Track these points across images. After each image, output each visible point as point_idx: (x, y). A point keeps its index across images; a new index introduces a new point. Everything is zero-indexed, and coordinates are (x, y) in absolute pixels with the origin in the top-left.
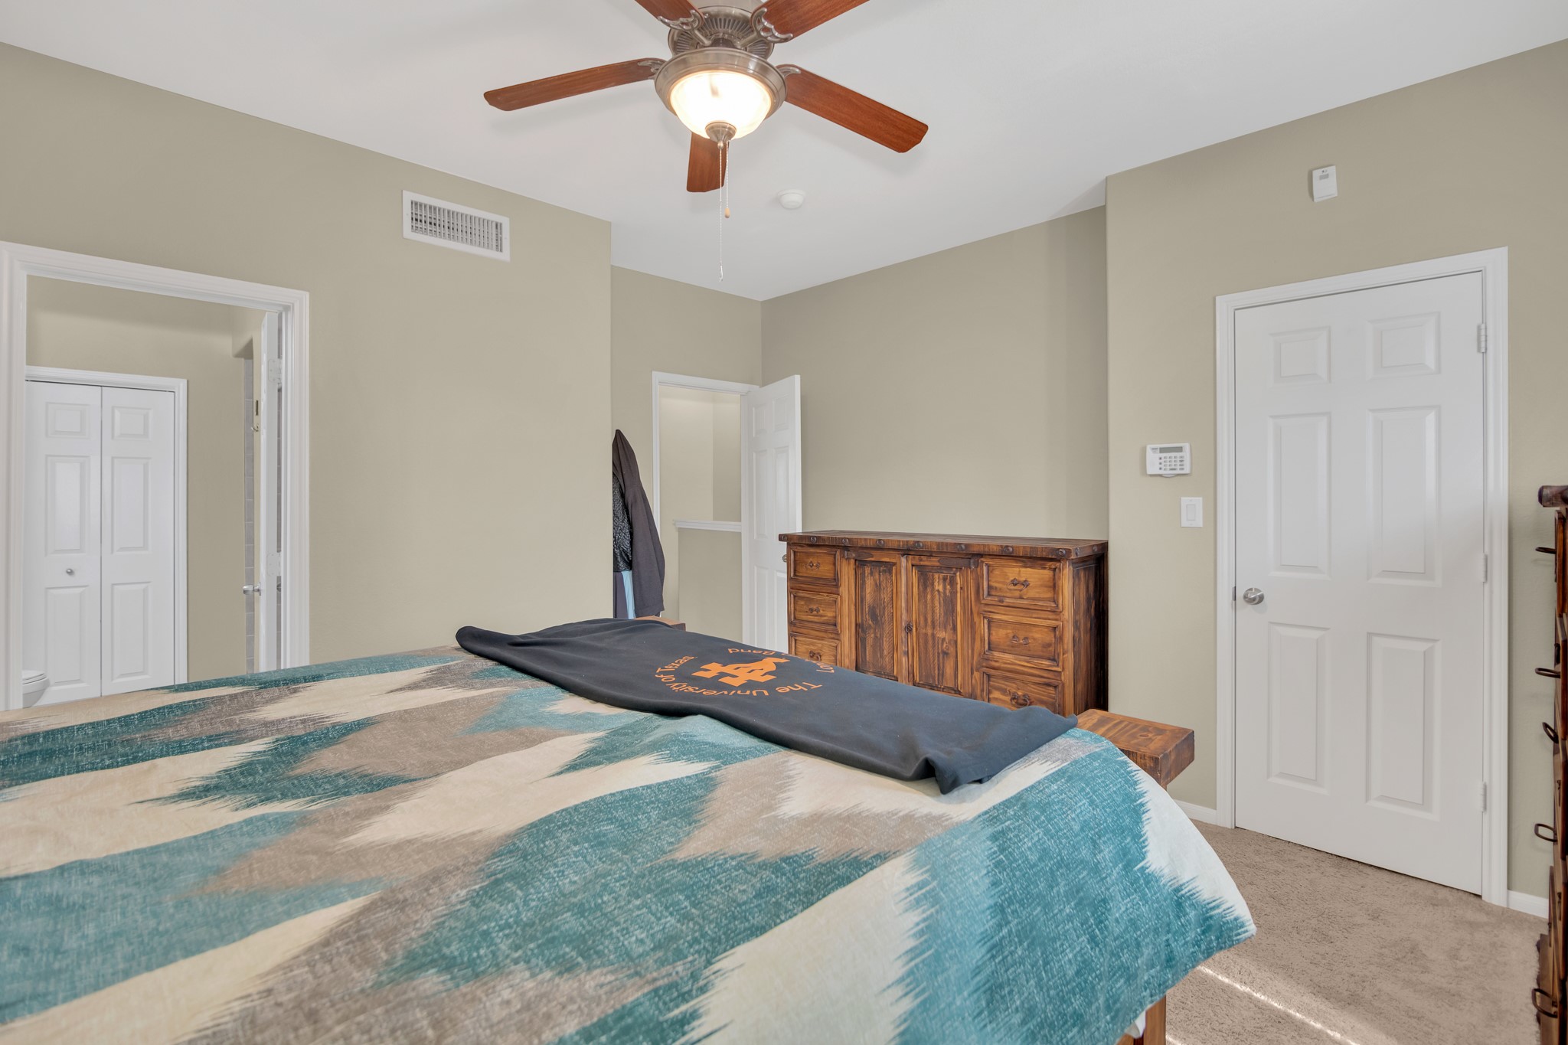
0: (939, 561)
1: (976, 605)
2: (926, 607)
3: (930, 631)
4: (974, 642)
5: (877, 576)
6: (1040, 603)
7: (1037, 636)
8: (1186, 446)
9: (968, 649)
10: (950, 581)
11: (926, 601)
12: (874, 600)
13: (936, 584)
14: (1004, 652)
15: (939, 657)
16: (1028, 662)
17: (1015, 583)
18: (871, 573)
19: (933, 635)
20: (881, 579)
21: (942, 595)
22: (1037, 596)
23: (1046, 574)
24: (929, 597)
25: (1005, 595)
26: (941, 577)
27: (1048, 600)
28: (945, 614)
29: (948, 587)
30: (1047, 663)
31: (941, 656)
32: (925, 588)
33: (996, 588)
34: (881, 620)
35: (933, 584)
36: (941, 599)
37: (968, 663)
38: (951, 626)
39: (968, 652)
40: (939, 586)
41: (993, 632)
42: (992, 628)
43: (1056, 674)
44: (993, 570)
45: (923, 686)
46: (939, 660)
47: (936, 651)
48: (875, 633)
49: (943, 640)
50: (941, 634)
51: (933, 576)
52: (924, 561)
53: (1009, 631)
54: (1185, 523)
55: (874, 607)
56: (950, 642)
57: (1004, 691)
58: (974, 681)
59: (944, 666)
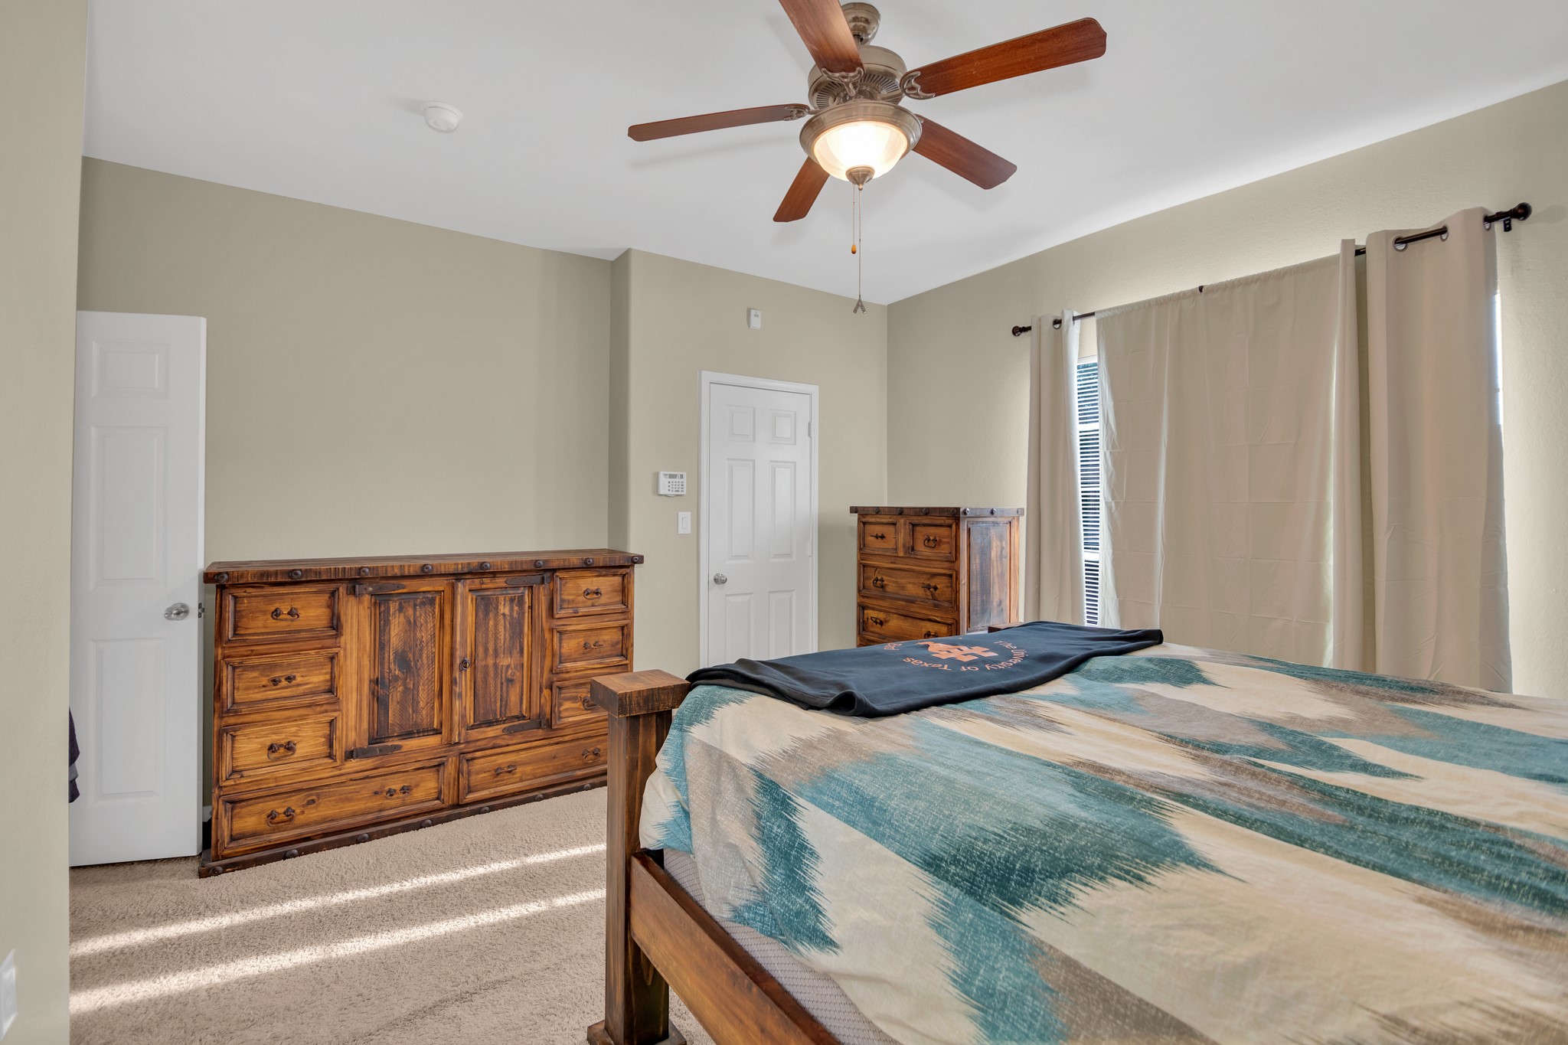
0: (506, 582)
1: (547, 622)
2: (487, 635)
3: (491, 661)
4: (544, 660)
5: (410, 611)
6: (612, 607)
7: (606, 637)
8: (685, 474)
9: (537, 668)
10: (519, 601)
11: (487, 630)
12: (405, 643)
13: (501, 607)
14: (575, 660)
15: (502, 687)
16: (601, 663)
17: (587, 593)
18: (401, 609)
19: (495, 665)
20: (418, 614)
21: (508, 618)
22: (608, 601)
23: (617, 580)
24: (491, 623)
25: (578, 605)
26: (507, 599)
27: (616, 603)
28: (511, 638)
29: (516, 608)
30: (617, 659)
31: (505, 684)
32: (487, 613)
33: (569, 600)
34: (416, 665)
35: (497, 608)
36: (507, 623)
37: (537, 683)
38: (518, 650)
39: (537, 672)
40: (504, 609)
41: (564, 645)
42: (563, 641)
43: (623, 667)
44: (566, 583)
45: (479, 726)
46: (501, 691)
47: (499, 681)
48: (405, 684)
49: (508, 667)
50: (505, 661)
51: (497, 599)
52: (486, 584)
53: (580, 640)
54: (681, 531)
55: (404, 651)
56: (516, 668)
57: (574, 699)
58: (543, 700)
59: (507, 695)
